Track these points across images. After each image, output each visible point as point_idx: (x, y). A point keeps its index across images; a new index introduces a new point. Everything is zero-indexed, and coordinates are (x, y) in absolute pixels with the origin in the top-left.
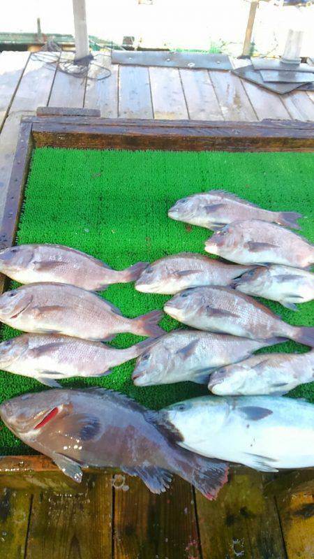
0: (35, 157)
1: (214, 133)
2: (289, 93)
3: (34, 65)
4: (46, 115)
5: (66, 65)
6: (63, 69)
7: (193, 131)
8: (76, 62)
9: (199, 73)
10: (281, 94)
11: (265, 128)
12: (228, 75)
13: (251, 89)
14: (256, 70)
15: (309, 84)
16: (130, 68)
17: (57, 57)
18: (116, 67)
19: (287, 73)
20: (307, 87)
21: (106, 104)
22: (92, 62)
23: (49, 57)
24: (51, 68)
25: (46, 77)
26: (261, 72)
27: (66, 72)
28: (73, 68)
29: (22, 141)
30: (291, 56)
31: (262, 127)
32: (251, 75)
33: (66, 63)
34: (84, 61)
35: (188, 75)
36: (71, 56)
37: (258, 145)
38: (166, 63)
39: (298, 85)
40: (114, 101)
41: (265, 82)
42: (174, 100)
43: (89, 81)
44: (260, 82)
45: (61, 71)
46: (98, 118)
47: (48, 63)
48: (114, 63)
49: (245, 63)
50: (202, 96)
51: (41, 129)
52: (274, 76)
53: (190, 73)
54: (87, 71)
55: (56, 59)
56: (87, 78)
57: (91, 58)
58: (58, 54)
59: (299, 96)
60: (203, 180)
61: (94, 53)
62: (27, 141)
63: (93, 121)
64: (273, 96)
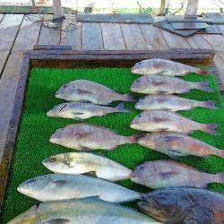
2: (191, 36)
3: (27, 23)
5: (48, 23)
7: (128, 56)
8: (54, 21)
9: (133, 25)
10: (185, 37)
12: (151, 26)
13: (166, 34)
14: (169, 23)
15: (204, 29)
16: (89, 24)
17: (42, 17)
18: (80, 23)
19: (189, 23)
20: (203, 31)
22: (64, 20)
23: (36, 17)
24: (38, 24)
25: (35, 30)
26: (172, 23)
27: (48, 27)
28: (52, 24)
29: (24, 64)
30: (190, 13)
32: (166, 26)
33: (47, 21)
34: (60, 20)
35: (126, 28)
36: (51, 17)
38: (112, 21)
39: (196, 31)
41: (175, 29)
43: (63, 32)
44: (172, 29)
45: (45, 26)
47: (36, 22)
48: (78, 21)
49: (162, 18)
50: (135, 40)
51: (36, 57)
52: (181, 26)
53: (127, 26)
54: (61, 26)
55: (41, 19)
56: (61, 30)
57: (64, 18)
58: (42, 15)
59: (198, 37)
61: (65, 15)
62: (28, 65)
64: (180, 38)
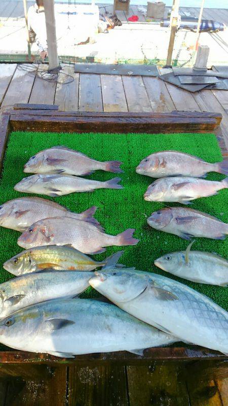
0: (11, 138)
1: (137, 121)
2: (199, 92)
3: (19, 74)
4: (20, 109)
5: (43, 73)
6: (40, 76)
7: (122, 119)
8: (49, 72)
9: (135, 78)
10: (193, 92)
11: (173, 117)
12: (156, 79)
13: (172, 90)
14: (176, 76)
15: (213, 85)
16: (86, 76)
17: (36, 67)
18: (77, 75)
19: (198, 77)
20: (212, 87)
21: (70, 101)
22: (61, 71)
23: (31, 68)
24: (32, 75)
25: (28, 82)
26: (179, 77)
27: (42, 78)
28: (47, 76)
29: (3, 127)
30: (200, 66)
31: (171, 117)
32: (172, 80)
33: (42, 72)
34: (55, 71)
35: (128, 80)
36: (46, 67)
37: (169, 129)
38: (113, 72)
39: (205, 86)
40: (76, 98)
41: (182, 84)
42: (117, 97)
43: (58, 85)
44: (178, 84)
45: (39, 78)
46: (56, 111)
47: (29, 72)
48: (76, 72)
49: (168, 71)
50: (138, 95)
51: (17, 119)
52: (189, 80)
53: (129, 78)
54: (57, 78)
55: (35, 69)
56: (57, 82)
57: (60, 68)
58: (37, 65)
59: (206, 93)
60: (129, 153)
61: (62, 65)
62: (6, 127)
63: (53, 113)
64: (187, 94)
